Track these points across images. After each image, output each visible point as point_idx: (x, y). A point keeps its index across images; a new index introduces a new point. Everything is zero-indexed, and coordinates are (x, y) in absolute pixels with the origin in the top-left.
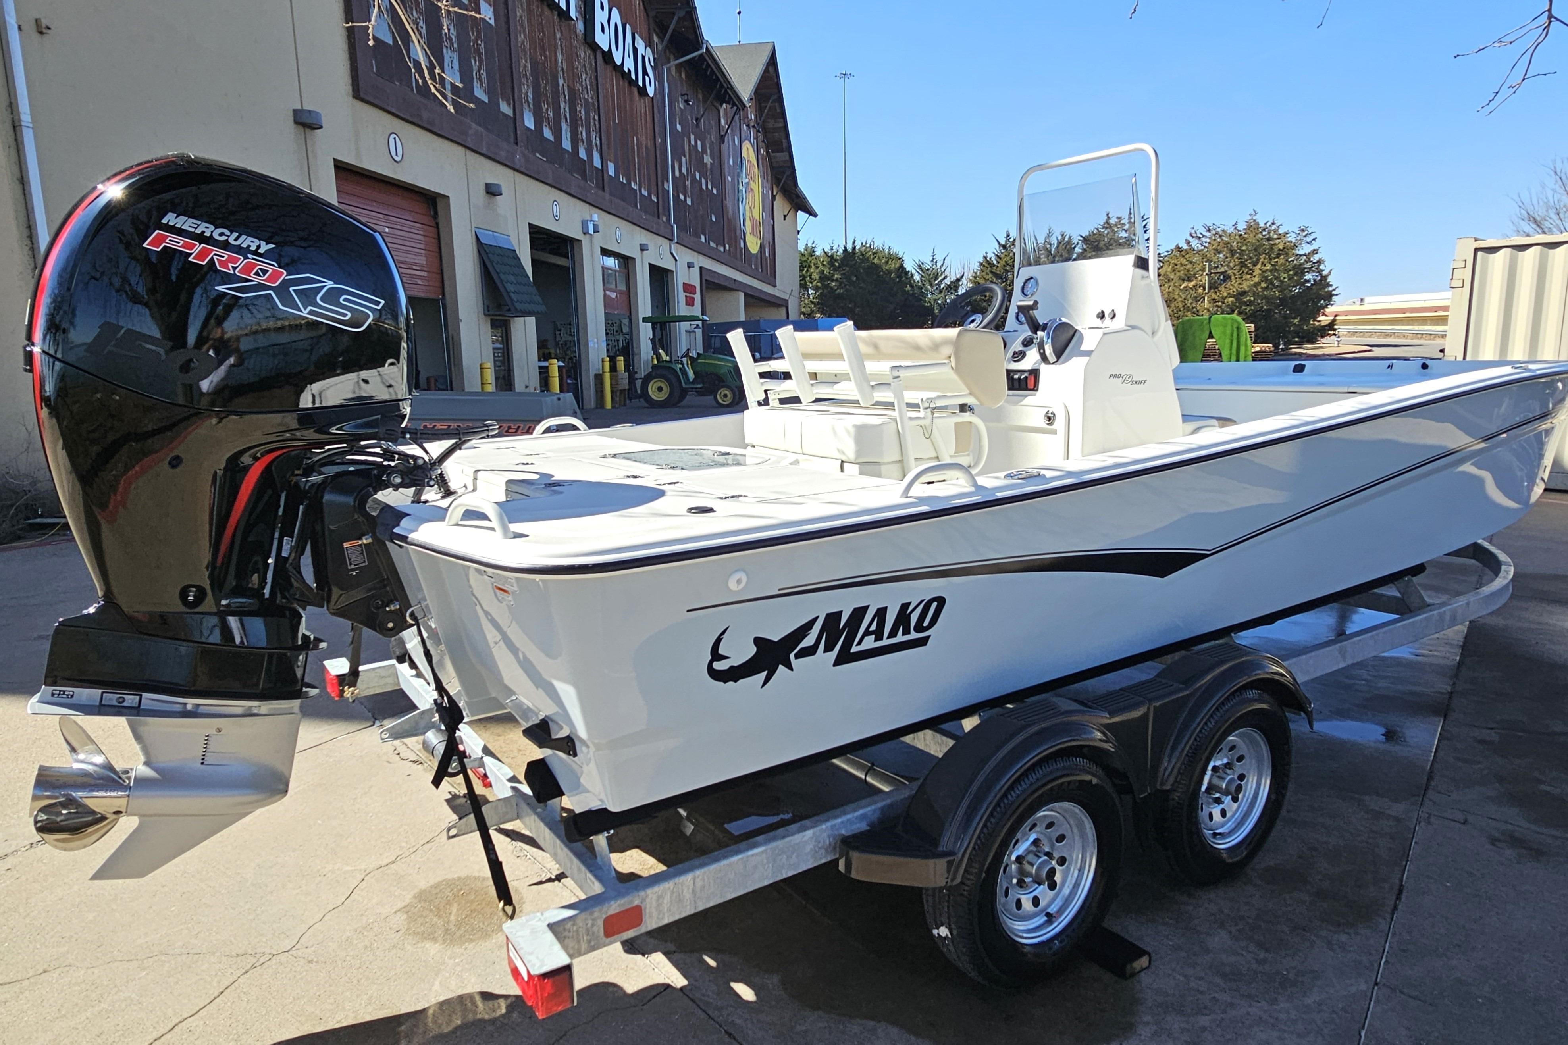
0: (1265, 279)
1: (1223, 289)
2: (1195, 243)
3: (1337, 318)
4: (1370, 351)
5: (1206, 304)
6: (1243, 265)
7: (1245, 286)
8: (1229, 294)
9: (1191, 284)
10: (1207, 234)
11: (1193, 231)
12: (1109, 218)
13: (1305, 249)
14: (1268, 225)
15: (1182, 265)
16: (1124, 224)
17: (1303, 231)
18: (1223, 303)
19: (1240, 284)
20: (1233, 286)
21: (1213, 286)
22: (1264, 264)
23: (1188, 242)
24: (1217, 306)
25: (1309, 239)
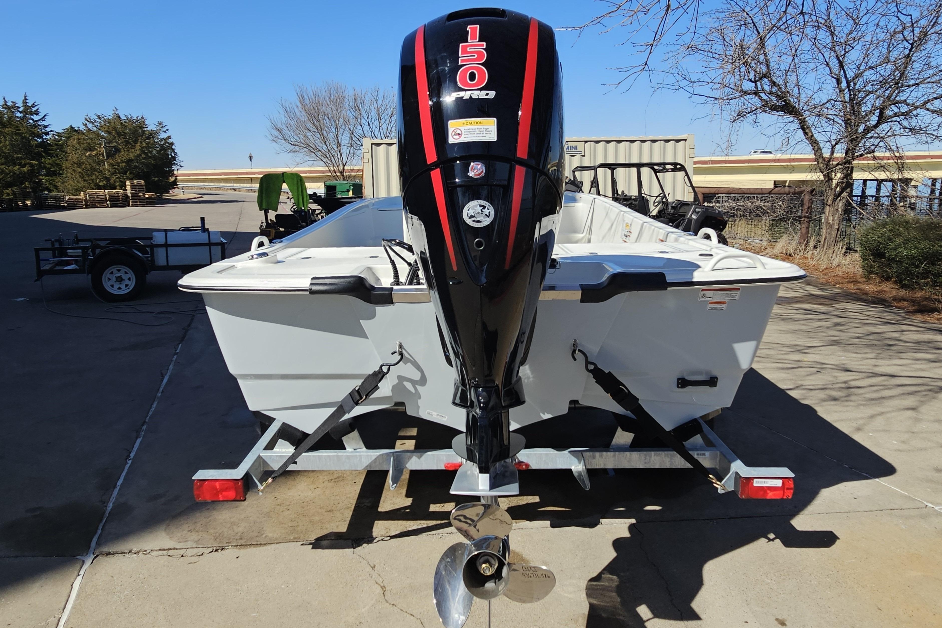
0: (144, 152)
1: (118, 157)
2: (90, 126)
3: (178, 178)
4: (202, 197)
5: (106, 166)
6: (127, 142)
7: (132, 156)
8: (122, 160)
9: (94, 153)
10: (99, 120)
11: (87, 118)
12: (6, 102)
13: (163, 136)
14: (139, 118)
15: (84, 139)
16: (19, 107)
17: (160, 124)
18: (119, 166)
19: (128, 155)
20: (123, 156)
21: (110, 155)
22: (141, 143)
23: (86, 125)
24: (115, 168)
25: (165, 129)
